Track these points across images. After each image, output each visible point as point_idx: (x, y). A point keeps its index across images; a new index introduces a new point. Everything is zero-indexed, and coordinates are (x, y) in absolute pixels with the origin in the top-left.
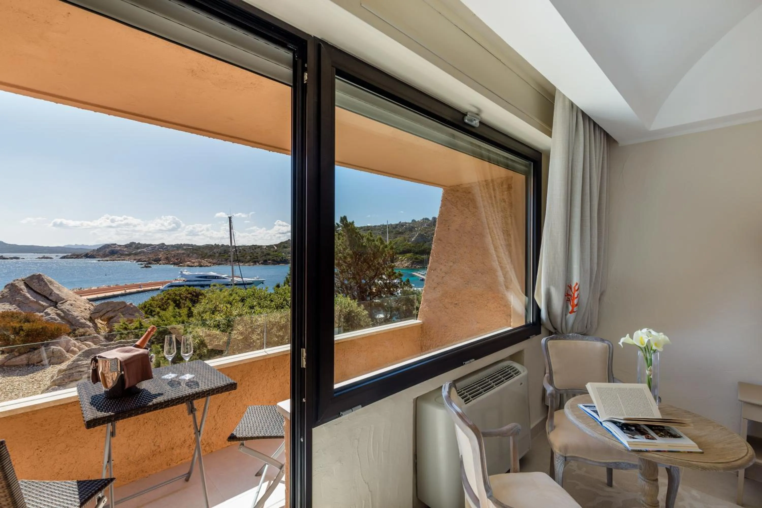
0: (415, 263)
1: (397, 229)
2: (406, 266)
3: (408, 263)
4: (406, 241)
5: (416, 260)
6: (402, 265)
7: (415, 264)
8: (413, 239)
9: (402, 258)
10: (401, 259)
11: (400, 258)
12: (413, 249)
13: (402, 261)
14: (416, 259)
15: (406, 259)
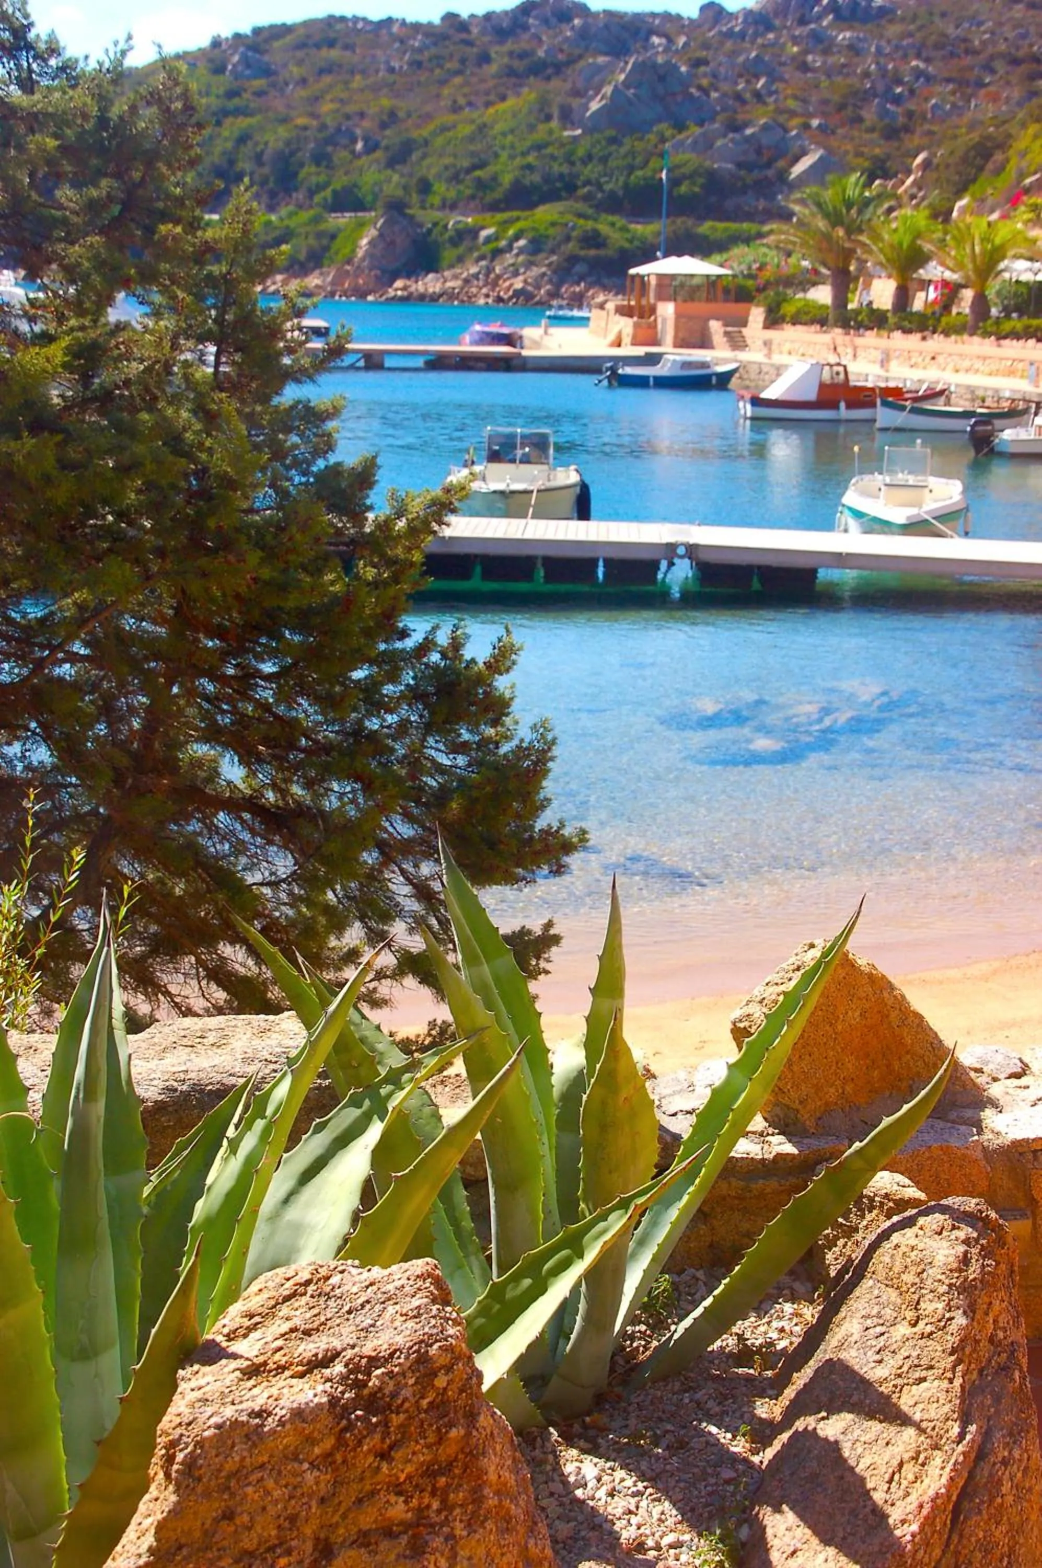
0: (580, 268)
1: (523, 42)
2: (517, 294)
3: (535, 271)
4: (549, 118)
5: (592, 252)
6: (495, 284)
7: (581, 278)
8: (594, 106)
9: (496, 238)
10: (488, 240)
11: (484, 234)
12: (590, 171)
13: (497, 253)
14: (593, 240)
15: (522, 242)
